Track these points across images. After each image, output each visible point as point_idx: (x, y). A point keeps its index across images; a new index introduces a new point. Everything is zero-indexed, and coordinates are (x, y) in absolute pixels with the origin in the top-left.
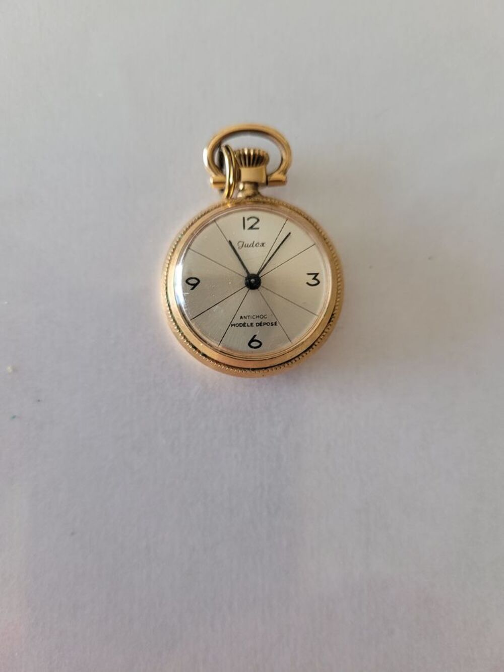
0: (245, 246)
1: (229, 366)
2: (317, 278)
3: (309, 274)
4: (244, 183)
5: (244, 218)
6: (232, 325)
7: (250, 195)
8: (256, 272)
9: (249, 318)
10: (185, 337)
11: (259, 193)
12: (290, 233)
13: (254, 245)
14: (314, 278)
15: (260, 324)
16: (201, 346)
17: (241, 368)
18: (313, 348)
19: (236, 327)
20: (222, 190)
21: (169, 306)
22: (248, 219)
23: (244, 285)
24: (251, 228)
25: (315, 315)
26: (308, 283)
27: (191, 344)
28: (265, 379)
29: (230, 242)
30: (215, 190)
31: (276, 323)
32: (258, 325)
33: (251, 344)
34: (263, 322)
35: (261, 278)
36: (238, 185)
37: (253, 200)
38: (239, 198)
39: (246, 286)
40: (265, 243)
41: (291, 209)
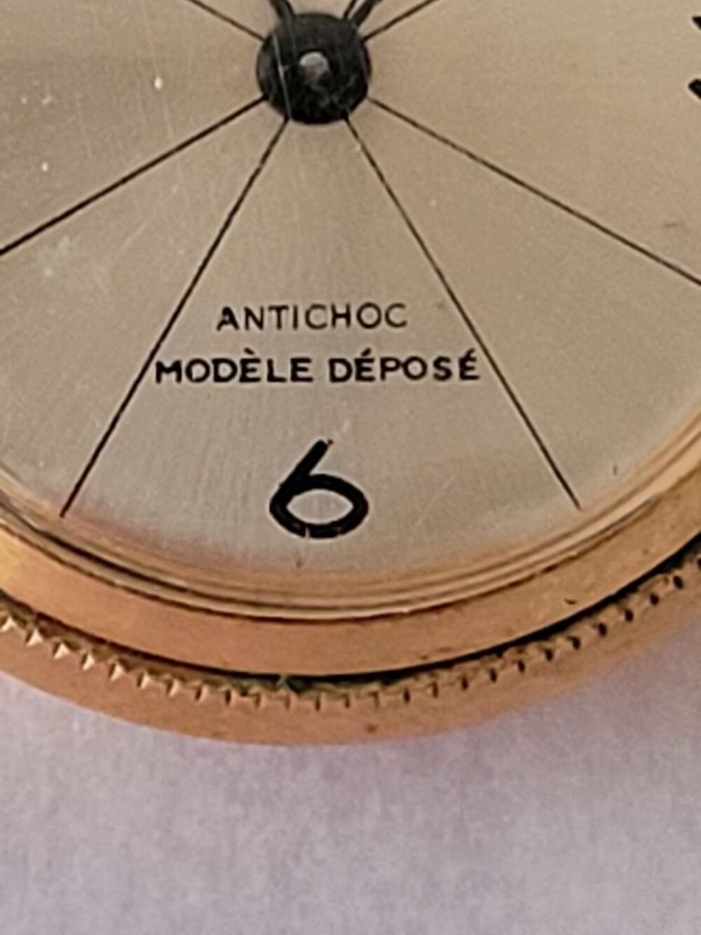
1: (132, 657)
6: (163, 370)
9: (279, 323)
15: (360, 368)
17: (212, 675)
23: (255, 93)
28: (385, 752)
31: (466, 362)
32: (341, 370)
33: (295, 506)
34: (376, 355)
35: (370, 44)
39: (267, 96)
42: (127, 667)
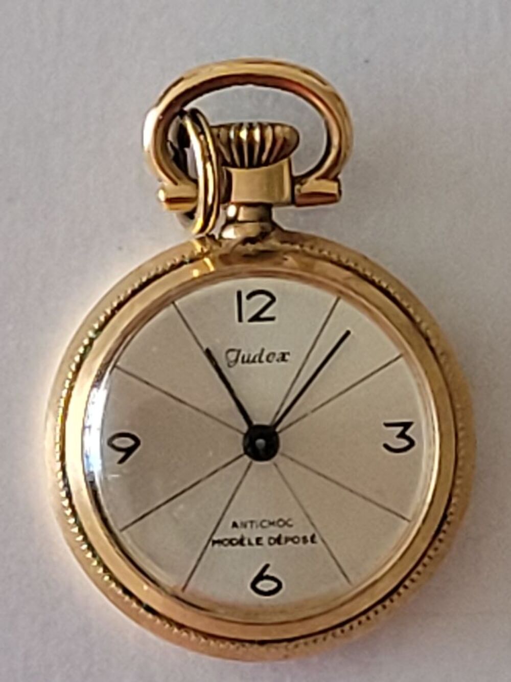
0: (243, 362)
1: (207, 636)
2: (408, 433)
3: (387, 425)
4: (239, 205)
5: (239, 294)
6: (214, 542)
7: (253, 235)
8: (267, 423)
9: (252, 526)
10: (106, 570)
11: (275, 226)
12: (348, 333)
13: (264, 358)
14: (402, 435)
15: (278, 540)
16: (143, 590)
17: (233, 641)
18: (399, 594)
19: (222, 547)
20: (191, 215)
21: (69, 495)
22: (249, 297)
23: (242, 452)
24: (256, 318)
25: (404, 518)
26: (386, 446)
27: (119, 584)
28: (292, 662)
29: (208, 353)
30: (173, 216)
31: (313, 537)
32: (272, 541)
33: (259, 586)
34: (283, 536)
35: (280, 435)
36: (225, 209)
37: (260, 246)
38: (227, 241)
39: (246, 452)
40: (288, 354)
41: (348, 268)
42: (196, 636)
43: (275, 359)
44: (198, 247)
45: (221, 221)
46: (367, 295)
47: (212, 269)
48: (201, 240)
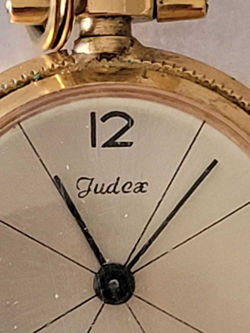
0: (96, 192)
4: (96, 16)
5: (93, 115)
7: (110, 50)
11: (133, 41)
12: (215, 162)
13: (119, 188)
20: (41, 28)
22: (104, 119)
23: (94, 294)
29: (57, 181)
36: (80, 21)
37: (116, 63)
38: (80, 57)
39: (98, 295)
40: (146, 183)
41: (215, 89)
43: (132, 189)
44: (49, 63)
45: (75, 35)
46: (235, 119)
47: (63, 87)
48: (52, 56)
